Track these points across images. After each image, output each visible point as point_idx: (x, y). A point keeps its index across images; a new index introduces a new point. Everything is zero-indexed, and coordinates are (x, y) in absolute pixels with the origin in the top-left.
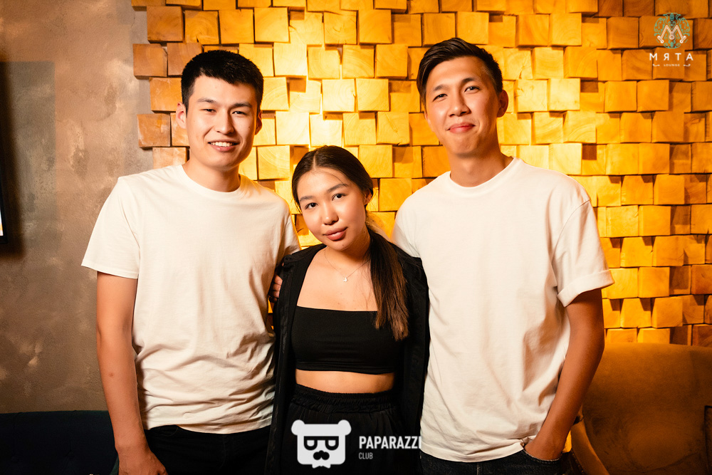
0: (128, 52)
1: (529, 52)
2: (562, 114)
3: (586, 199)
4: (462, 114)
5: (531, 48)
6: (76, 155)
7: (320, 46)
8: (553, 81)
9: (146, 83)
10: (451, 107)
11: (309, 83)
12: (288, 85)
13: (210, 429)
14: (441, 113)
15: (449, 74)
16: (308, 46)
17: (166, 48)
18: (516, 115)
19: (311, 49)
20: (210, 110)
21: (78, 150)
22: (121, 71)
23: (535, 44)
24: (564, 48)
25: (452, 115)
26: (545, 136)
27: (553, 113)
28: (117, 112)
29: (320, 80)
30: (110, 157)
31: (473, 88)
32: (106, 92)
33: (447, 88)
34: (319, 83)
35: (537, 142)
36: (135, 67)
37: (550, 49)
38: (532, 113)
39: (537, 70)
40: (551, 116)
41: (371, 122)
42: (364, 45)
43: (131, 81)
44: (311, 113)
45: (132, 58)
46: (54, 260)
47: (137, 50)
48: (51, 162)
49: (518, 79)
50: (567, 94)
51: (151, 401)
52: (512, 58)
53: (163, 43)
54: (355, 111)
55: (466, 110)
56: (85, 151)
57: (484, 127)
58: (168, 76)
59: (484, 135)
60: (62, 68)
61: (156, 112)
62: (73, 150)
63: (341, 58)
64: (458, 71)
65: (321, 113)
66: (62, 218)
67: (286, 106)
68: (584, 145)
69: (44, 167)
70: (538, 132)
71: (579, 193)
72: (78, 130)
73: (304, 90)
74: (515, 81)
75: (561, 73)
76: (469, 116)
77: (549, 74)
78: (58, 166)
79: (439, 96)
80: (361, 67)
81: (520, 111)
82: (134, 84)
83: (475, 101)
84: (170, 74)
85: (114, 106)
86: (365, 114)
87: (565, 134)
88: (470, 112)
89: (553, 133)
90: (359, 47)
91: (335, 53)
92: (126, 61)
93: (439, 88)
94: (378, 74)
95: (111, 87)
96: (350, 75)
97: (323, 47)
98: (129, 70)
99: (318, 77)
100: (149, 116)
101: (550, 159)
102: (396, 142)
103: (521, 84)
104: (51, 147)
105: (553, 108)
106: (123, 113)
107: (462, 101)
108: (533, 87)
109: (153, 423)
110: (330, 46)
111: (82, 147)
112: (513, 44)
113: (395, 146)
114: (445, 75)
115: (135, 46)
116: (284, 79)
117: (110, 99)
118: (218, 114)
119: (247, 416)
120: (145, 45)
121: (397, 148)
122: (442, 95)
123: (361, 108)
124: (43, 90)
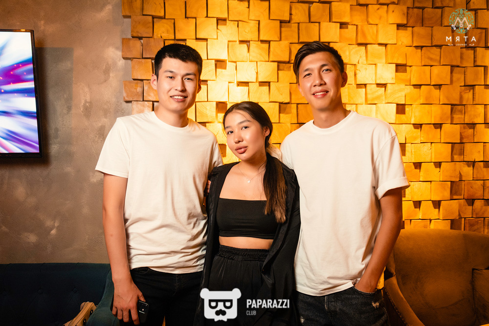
0: (119, 42)
1: (364, 47)
2: (384, 85)
3: (394, 134)
4: (321, 85)
5: (365, 45)
6: (85, 104)
7: (236, 41)
8: (379, 65)
9: (129, 61)
10: (314, 81)
11: (229, 64)
12: (216, 65)
13: (168, 270)
14: (309, 85)
15: (313, 62)
16: (229, 41)
17: (142, 41)
18: (355, 86)
19: (230, 43)
20: (171, 78)
21: (86, 102)
22: (114, 54)
23: (368, 42)
24: (386, 45)
25: (315, 86)
26: (373, 99)
27: (379, 85)
28: (111, 79)
29: (235, 62)
30: (106, 107)
31: (327, 70)
32: (104, 67)
33: (312, 70)
34: (235, 64)
35: (369, 103)
36: (123, 52)
37: (377, 45)
38: (365, 85)
39: (369, 58)
40: (377, 87)
41: (266, 88)
42: (262, 41)
43: (120, 60)
44: (229, 82)
45: (121, 47)
46: (69, 169)
47: (125, 41)
48: (69, 109)
49: (357, 63)
50: (387, 73)
51: (133, 252)
52: (354, 50)
53: (140, 38)
54: (257, 82)
55: (323, 83)
56: (90, 102)
57: (334, 93)
58: (143, 58)
59: (334, 98)
60: (78, 52)
61: (134, 79)
62: (83, 102)
63: (249, 49)
64: (318, 60)
65: (236, 82)
66: (74, 143)
67: (214, 78)
68: (398, 105)
69: (65, 111)
70: (369, 96)
71: (390, 131)
72: (86, 89)
73: (225, 68)
74: (355, 65)
75: (384, 61)
76: (325, 86)
77: (376, 61)
78: (73, 111)
79: (307, 75)
80: (261, 55)
81: (358, 83)
82: (121, 63)
83: (328, 78)
84: (144, 57)
85: (109, 76)
86: (262, 84)
87: (386, 98)
88: (325, 84)
89: (378, 98)
90: (260, 42)
91: (245, 46)
92: (117, 48)
93: (307, 70)
94: (271, 60)
95: (108, 64)
96: (253, 59)
97: (238, 42)
98: (119, 54)
99: (234, 60)
100: (130, 82)
101: (376, 113)
102: (281, 101)
103: (359, 67)
104: (69, 99)
105: (378, 82)
106: (114, 80)
107: (321, 78)
108: (366, 69)
109: (134, 266)
110: (242, 42)
111: (88, 100)
112: (354, 43)
113: (281, 103)
114: (311, 62)
115: (123, 39)
116: (214, 61)
117: (107, 71)
118: (176, 79)
119: (191, 263)
120: (129, 39)
121: (282, 105)
122: (309, 74)
123: (260, 80)
124: (65, 65)
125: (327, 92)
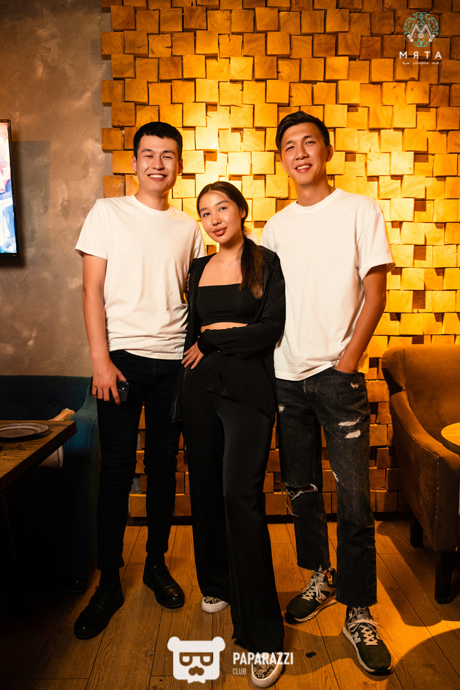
0: (98, 134)
1: (377, 133)
2: (400, 177)
3: (379, 210)
4: (304, 158)
5: (378, 130)
6: (62, 203)
7: (228, 129)
8: (394, 153)
9: (110, 154)
10: (297, 154)
11: (219, 155)
12: (205, 156)
14: (291, 158)
15: (296, 134)
16: (219, 130)
17: (123, 131)
18: (366, 178)
19: (221, 132)
20: (150, 156)
21: (64, 200)
22: (92, 146)
23: (381, 127)
24: (402, 130)
25: (297, 159)
26: (387, 193)
27: (394, 177)
28: (90, 174)
29: (227, 153)
30: (85, 206)
31: (311, 142)
32: (83, 161)
33: (294, 143)
34: (226, 155)
35: (381, 198)
36: (103, 143)
37: (393, 130)
38: (378, 177)
39: (382, 146)
40: (392, 179)
41: (261, 182)
42: (258, 129)
43: (99, 154)
44: (220, 176)
45: (101, 139)
46: (46, 275)
47: (105, 133)
48: (46, 208)
49: (368, 152)
50: (404, 162)
52: (365, 137)
53: (122, 128)
54: (251, 174)
55: (306, 155)
56: (69, 201)
57: (318, 166)
58: (125, 150)
59: (318, 173)
60: (55, 146)
61: (115, 174)
62: (61, 200)
63: (242, 138)
65: (228, 176)
66: (52, 246)
67: (203, 171)
68: (416, 200)
69: (42, 211)
70: (382, 190)
71: (374, 207)
72: (64, 187)
73: (216, 160)
74: (366, 154)
75: (400, 148)
76: (309, 159)
77: (390, 149)
78: (50, 211)
79: (290, 148)
80: (255, 144)
81: (369, 175)
82: (101, 156)
84: (126, 148)
85: (88, 171)
86: (258, 176)
87: (402, 192)
88: (308, 157)
89: (393, 191)
90: (254, 129)
91: (238, 134)
92: (97, 140)
93: (289, 142)
94: (267, 149)
95: (87, 158)
96: (248, 149)
97: (230, 130)
98: (99, 146)
99: (226, 151)
100: (111, 177)
101: (390, 210)
102: (278, 196)
103: (369, 156)
104: (46, 199)
105: (393, 173)
106: (94, 176)
107: (304, 150)
108: (379, 158)
109: (112, 349)
110: (234, 130)
111: (66, 198)
112: (366, 128)
113: (278, 199)
114: (294, 134)
115: (103, 129)
116: (202, 152)
117: (86, 167)
118: (154, 158)
120: (110, 129)
121: (278, 201)
122: (292, 147)
123: (255, 172)
124: (42, 160)
125: (311, 165)
